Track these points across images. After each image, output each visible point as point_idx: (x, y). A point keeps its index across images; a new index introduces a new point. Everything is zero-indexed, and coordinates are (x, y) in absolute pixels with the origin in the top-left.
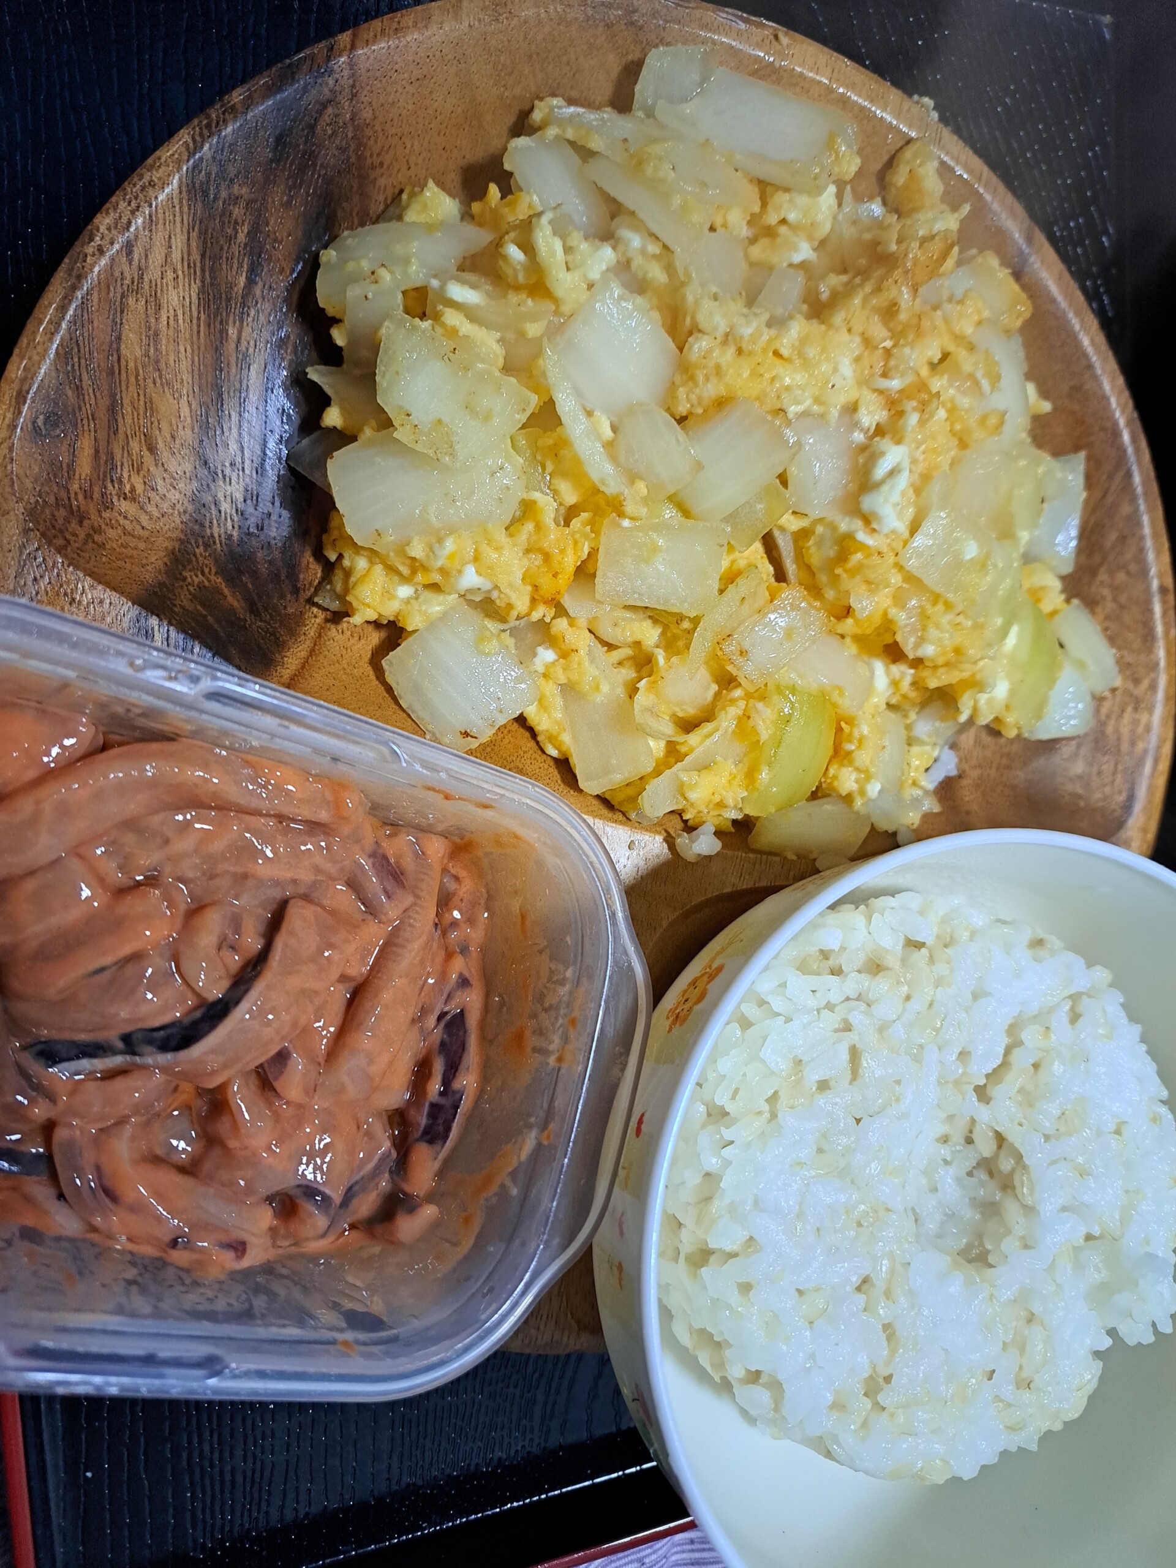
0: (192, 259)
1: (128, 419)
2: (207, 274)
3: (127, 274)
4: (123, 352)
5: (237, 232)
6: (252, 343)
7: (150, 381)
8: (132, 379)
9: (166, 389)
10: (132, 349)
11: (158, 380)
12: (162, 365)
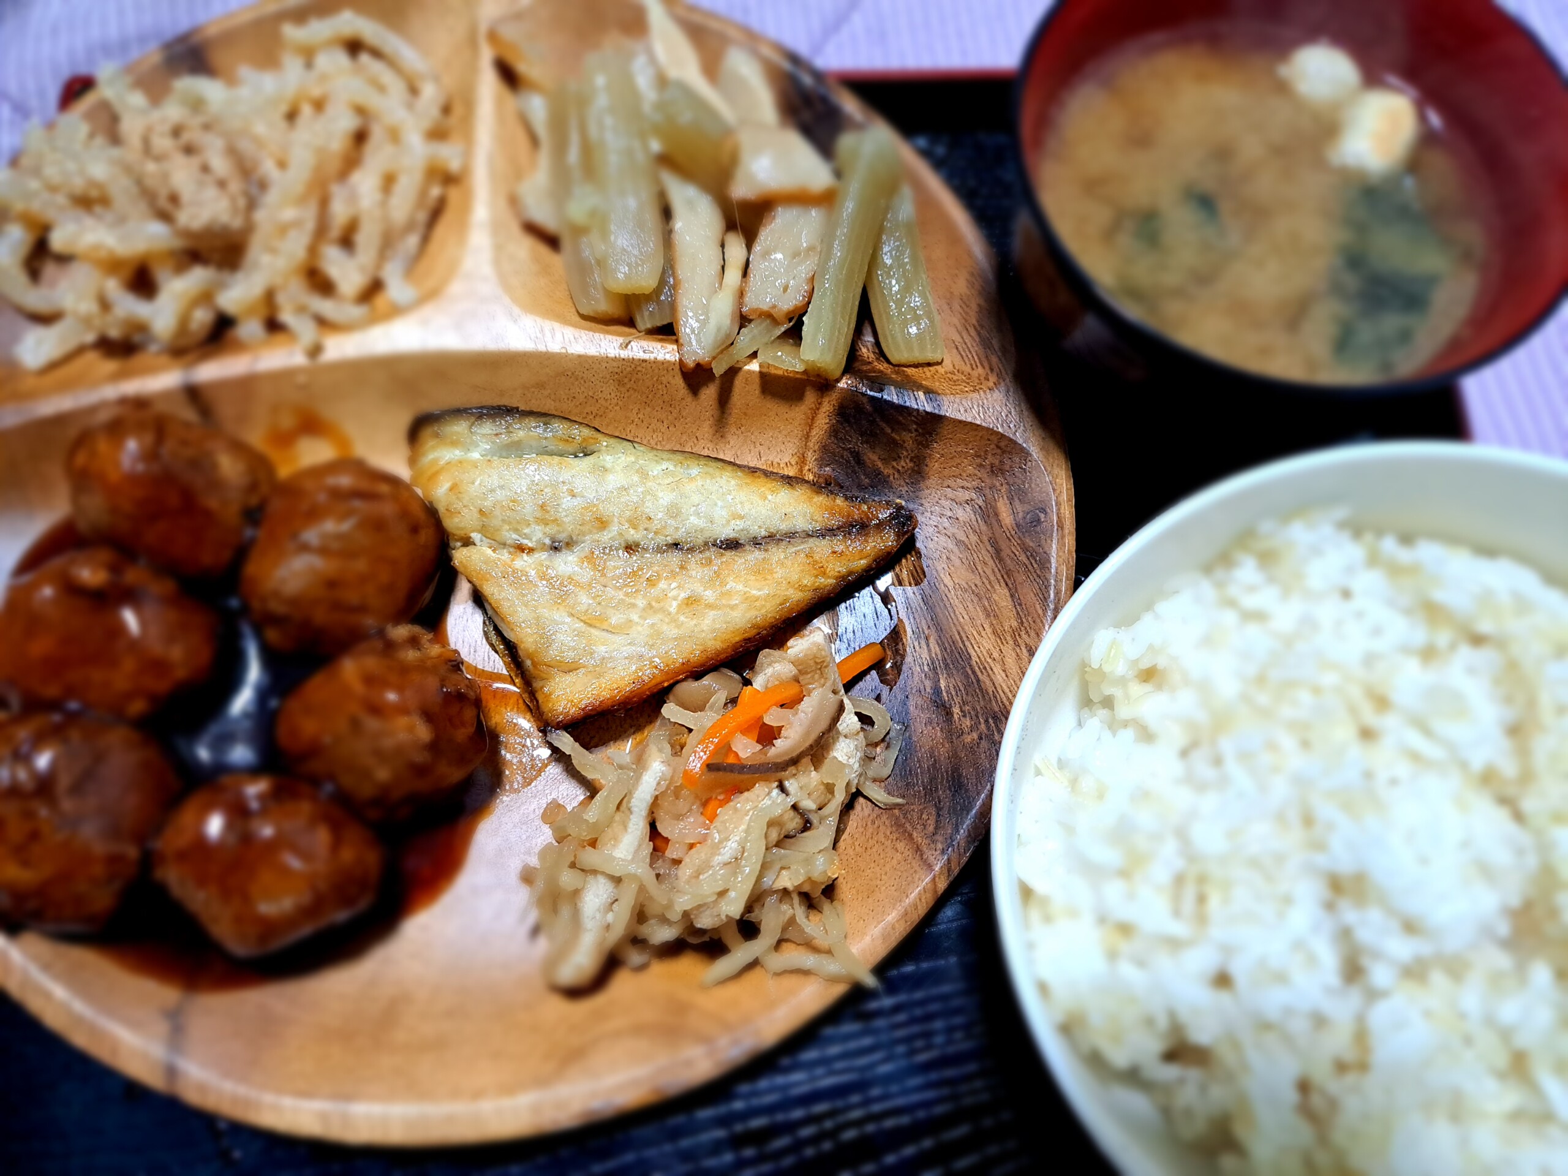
0: (985, 673)
1: (985, 554)
2: (970, 672)
3: (1024, 636)
4: (1006, 590)
5: (961, 711)
6: (917, 648)
7: (979, 584)
8: (992, 578)
9: (966, 586)
10: (1001, 596)
11: (974, 588)
12: (975, 599)
